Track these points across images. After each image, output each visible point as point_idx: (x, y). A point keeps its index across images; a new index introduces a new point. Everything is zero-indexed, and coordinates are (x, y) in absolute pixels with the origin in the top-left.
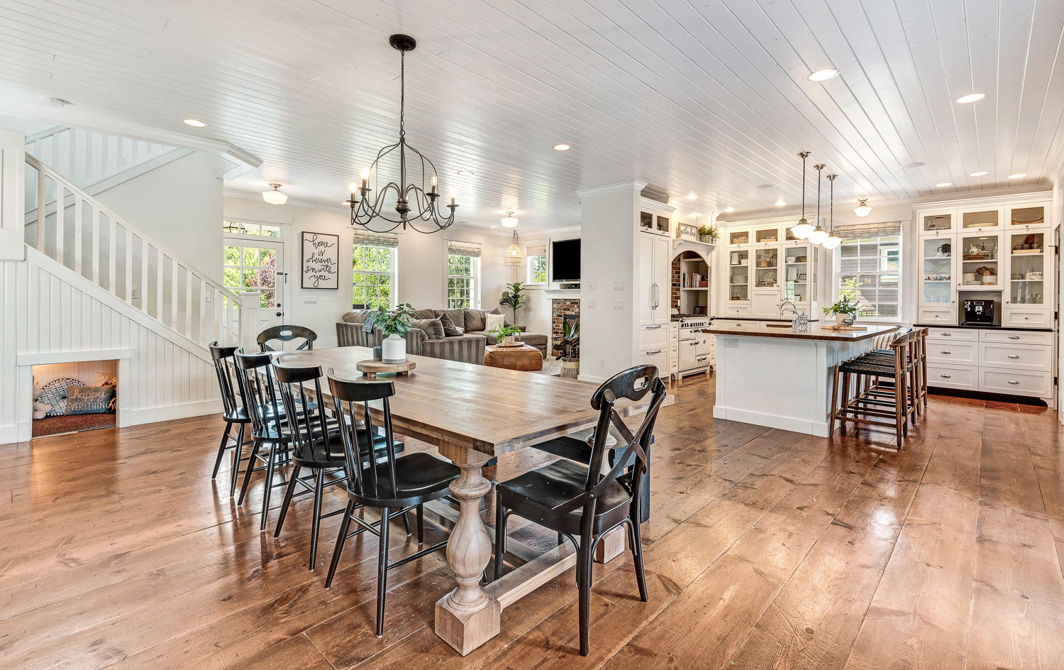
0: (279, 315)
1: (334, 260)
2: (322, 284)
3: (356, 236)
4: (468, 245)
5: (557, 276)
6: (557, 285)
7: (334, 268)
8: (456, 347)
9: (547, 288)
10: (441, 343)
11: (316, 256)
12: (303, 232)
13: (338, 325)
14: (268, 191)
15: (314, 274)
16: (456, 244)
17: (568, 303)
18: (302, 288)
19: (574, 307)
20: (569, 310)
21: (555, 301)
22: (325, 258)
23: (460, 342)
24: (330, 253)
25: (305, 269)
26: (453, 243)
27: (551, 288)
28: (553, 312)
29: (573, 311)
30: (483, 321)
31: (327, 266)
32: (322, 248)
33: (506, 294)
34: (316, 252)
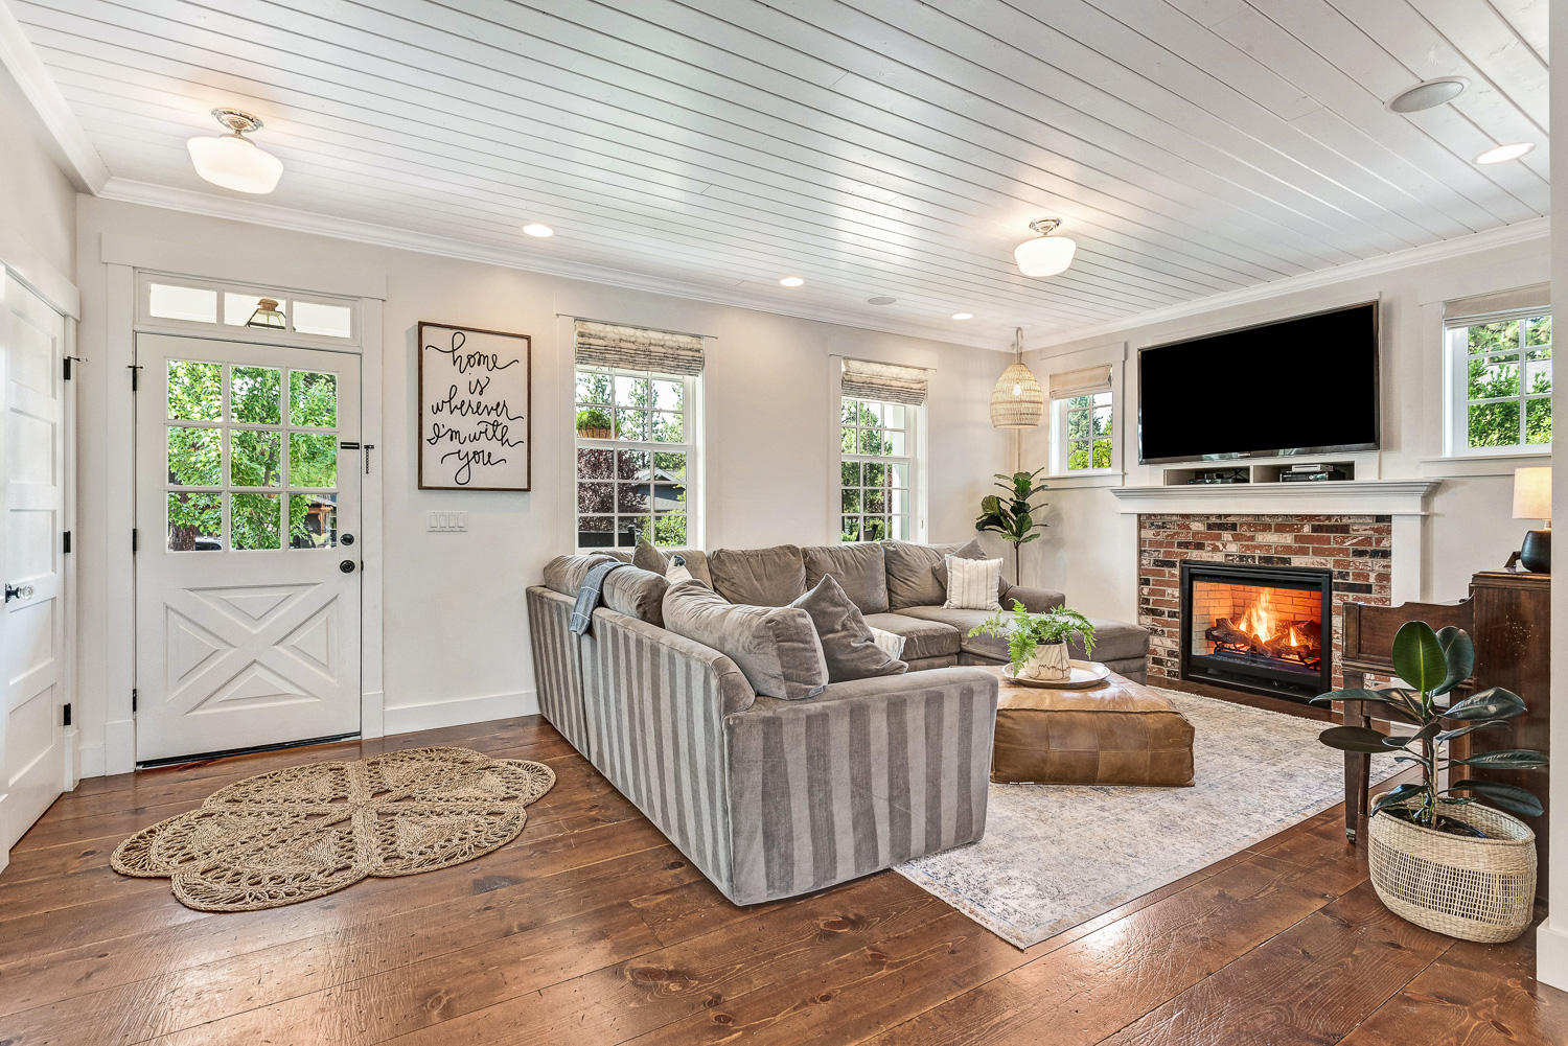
0: (347, 567)
1: (517, 406)
2: (481, 475)
3: (581, 340)
4: (894, 371)
5: (1155, 447)
6: (1155, 475)
7: (517, 431)
8: (879, 725)
9: (1117, 483)
10: (810, 718)
11: (463, 395)
12: (421, 324)
13: (529, 594)
14: (206, 133)
15: (455, 446)
16: (862, 370)
17: (1197, 526)
18: (421, 487)
19: (1219, 537)
20: (1200, 546)
21: (1145, 520)
22: (489, 399)
23: (896, 706)
24: (505, 387)
25: (428, 433)
26: (855, 365)
27: (1130, 484)
28: (1141, 553)
29: (1215, 549)
30: (940, 577)
31: (495, 425)
32: (479, 372)
33: (990, 502)
34: (462, 382)
